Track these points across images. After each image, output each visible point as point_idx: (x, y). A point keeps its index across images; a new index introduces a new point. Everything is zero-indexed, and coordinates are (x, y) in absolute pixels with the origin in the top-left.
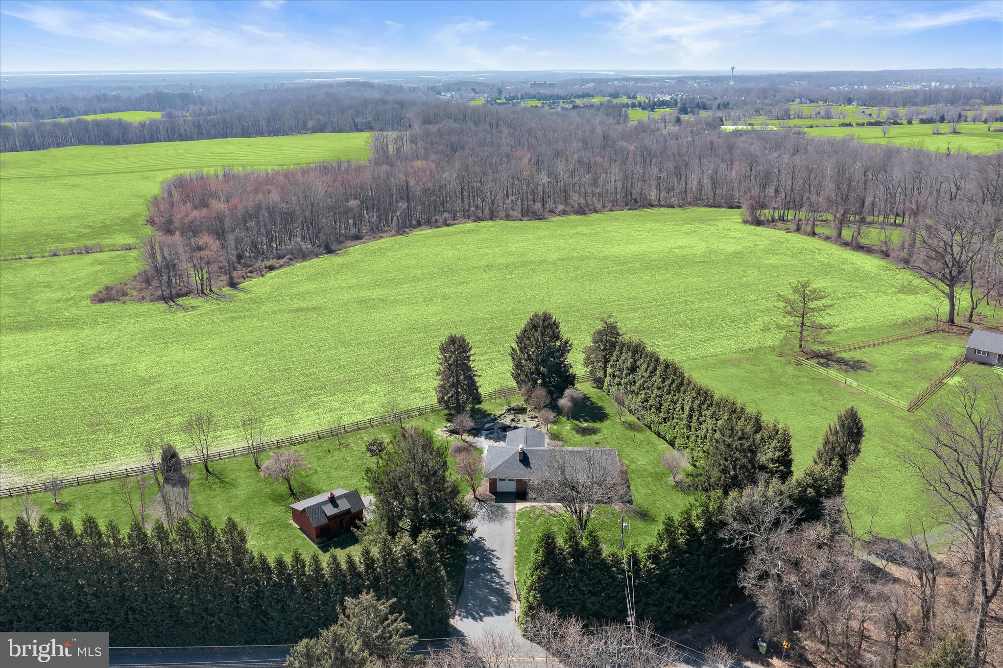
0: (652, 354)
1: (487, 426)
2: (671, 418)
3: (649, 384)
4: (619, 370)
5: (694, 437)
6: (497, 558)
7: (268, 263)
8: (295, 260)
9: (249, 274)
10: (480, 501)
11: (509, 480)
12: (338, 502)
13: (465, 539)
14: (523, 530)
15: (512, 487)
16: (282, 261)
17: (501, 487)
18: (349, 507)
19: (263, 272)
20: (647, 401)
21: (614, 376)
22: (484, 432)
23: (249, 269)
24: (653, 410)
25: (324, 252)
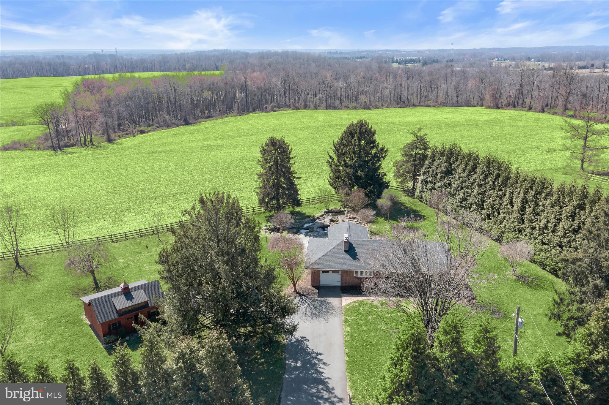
0: (470, 155)
1: (306, 225)
2: (496, 214)
3: (468, 183)
4: (432, 176)
5: (528, 230)
6: (324, 363)
7: (140, 129)
8: (161, 128)
9: (124, 135)
10: (300, 295)
11: (334, 272)
12: (133, 294)
13: (283, 339)
14: (352, 328)
15: (336, 280)
16: (150, 128)
17: (325, 280)
18: (146, 299)
19: (135, 134)
20: (466, 200)
21: (427, 182)
22: (303, 231)
23: (125, 133)
24: (474, 207)
25: (183, 123)
